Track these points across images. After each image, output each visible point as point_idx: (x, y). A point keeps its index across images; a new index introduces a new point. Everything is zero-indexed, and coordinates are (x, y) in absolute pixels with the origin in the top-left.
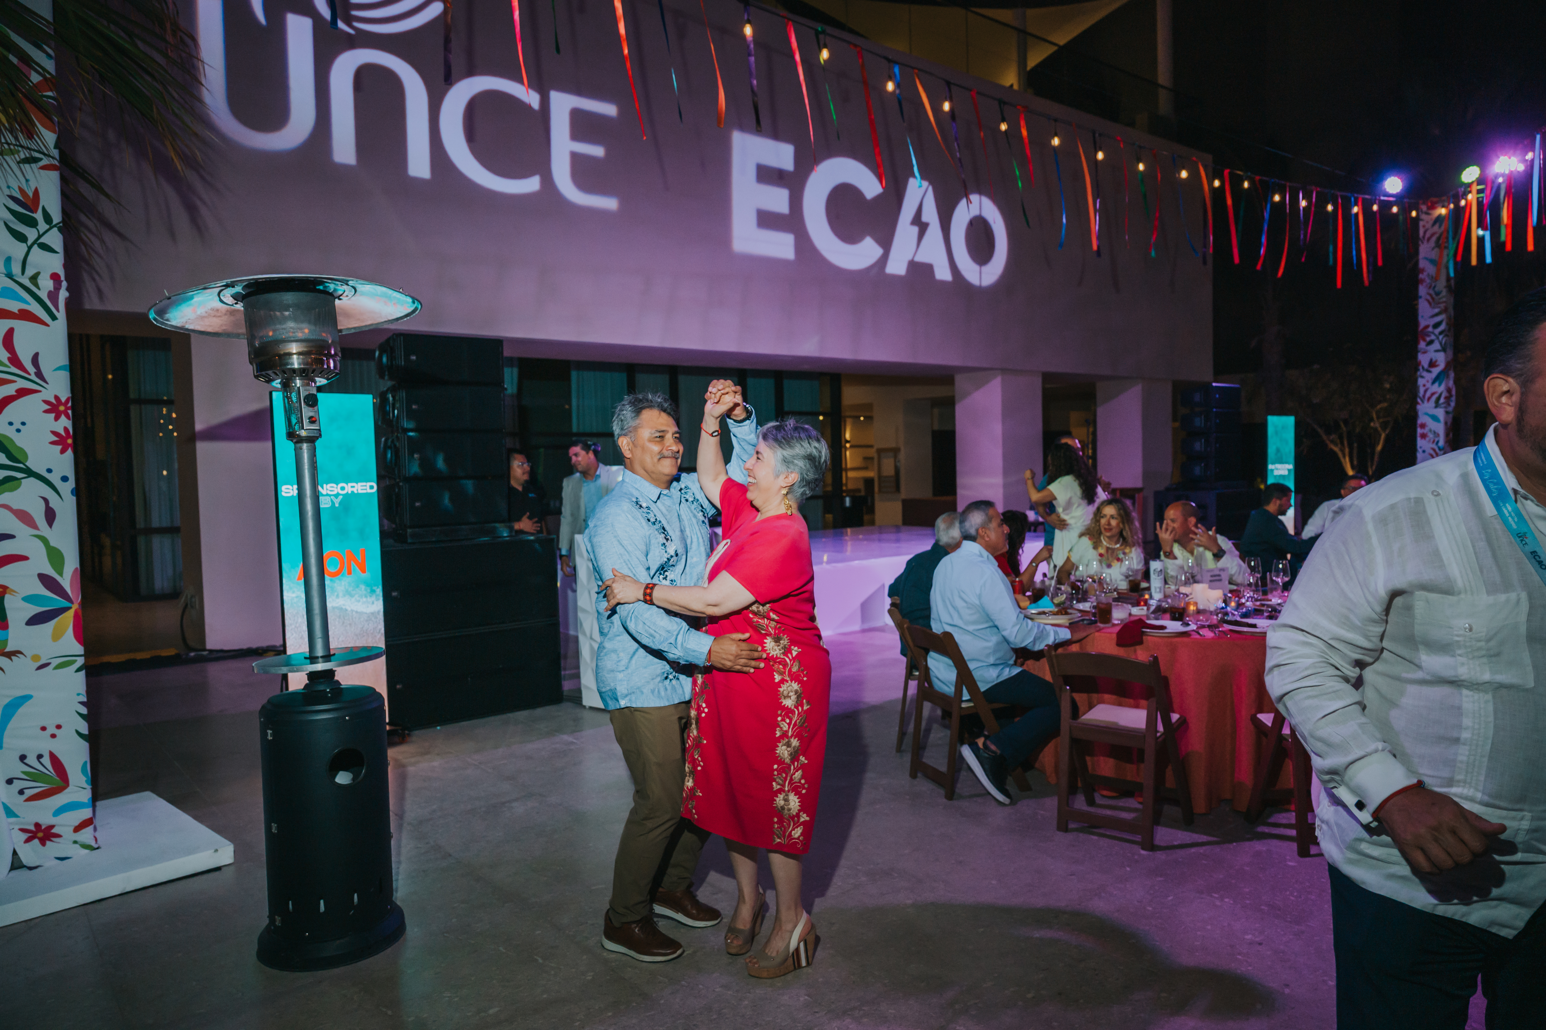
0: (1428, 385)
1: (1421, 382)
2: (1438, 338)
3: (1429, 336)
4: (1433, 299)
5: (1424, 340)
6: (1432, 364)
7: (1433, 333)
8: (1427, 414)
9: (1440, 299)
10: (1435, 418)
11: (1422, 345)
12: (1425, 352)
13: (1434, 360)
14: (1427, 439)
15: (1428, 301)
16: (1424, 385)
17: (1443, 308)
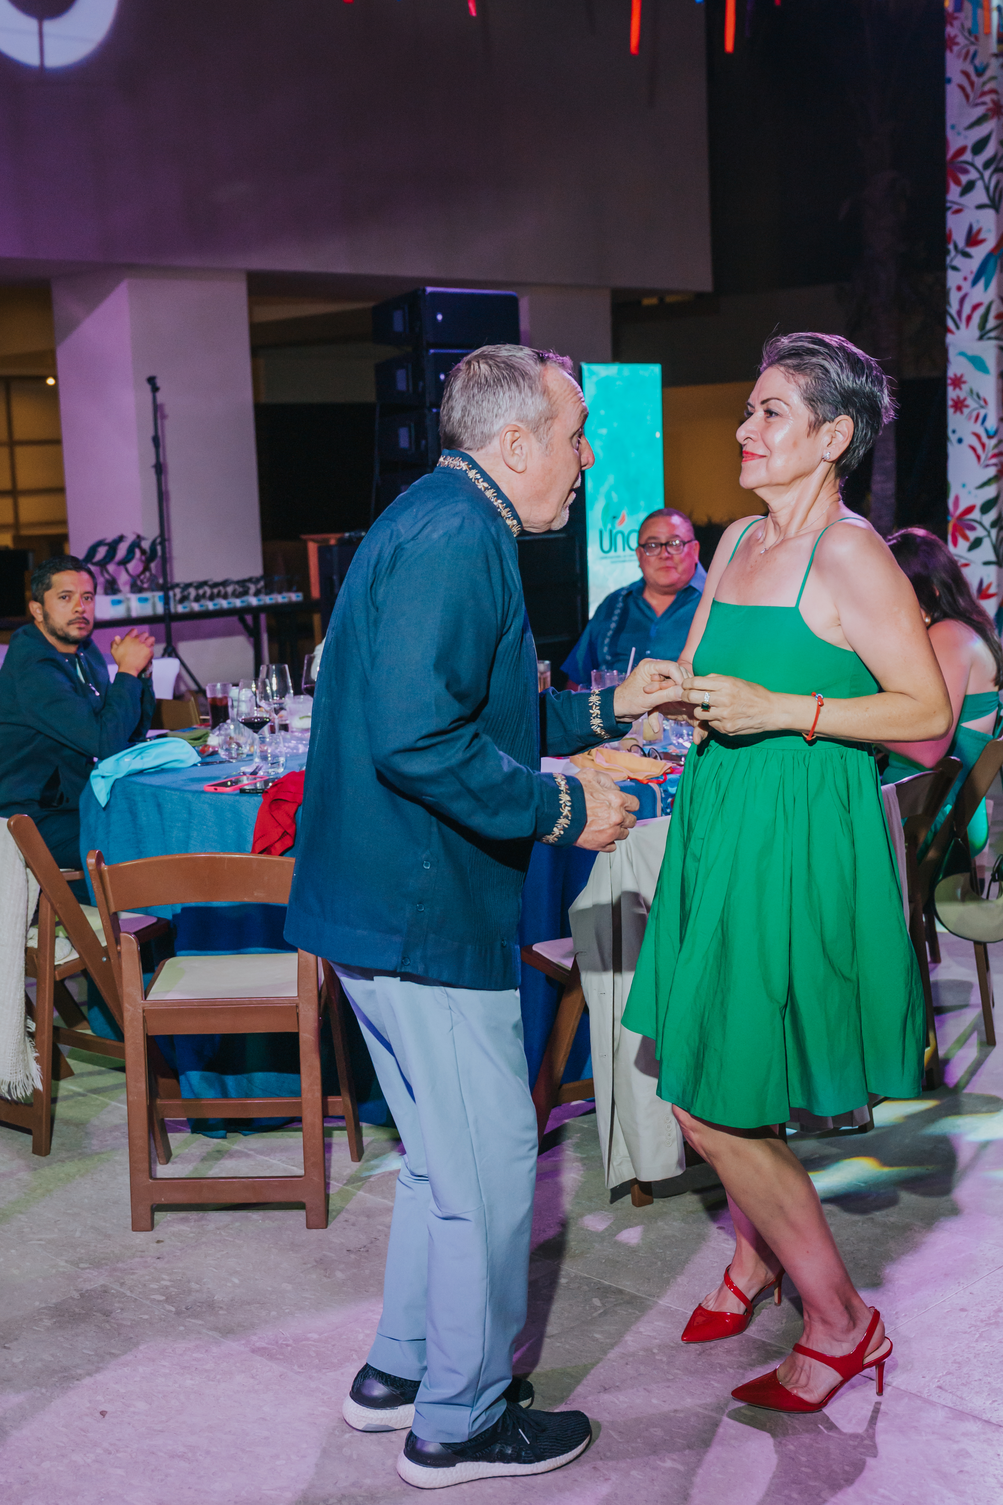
0: (966, 286)
1: (953, 279)
2: (982, 177)
3: (966, 172)
4: (972, 84)
5: (958, 182)
6: (973, 239)
7: (972, 165)
8: (962, 354)
9: (984, 84)
10: (978, 363)
11: (954, 193)
12: (958, 211)
13: (975, 228)
14: (966, 411)
15: (962, 88)
16: (959, 288)
17: (990, 105)
